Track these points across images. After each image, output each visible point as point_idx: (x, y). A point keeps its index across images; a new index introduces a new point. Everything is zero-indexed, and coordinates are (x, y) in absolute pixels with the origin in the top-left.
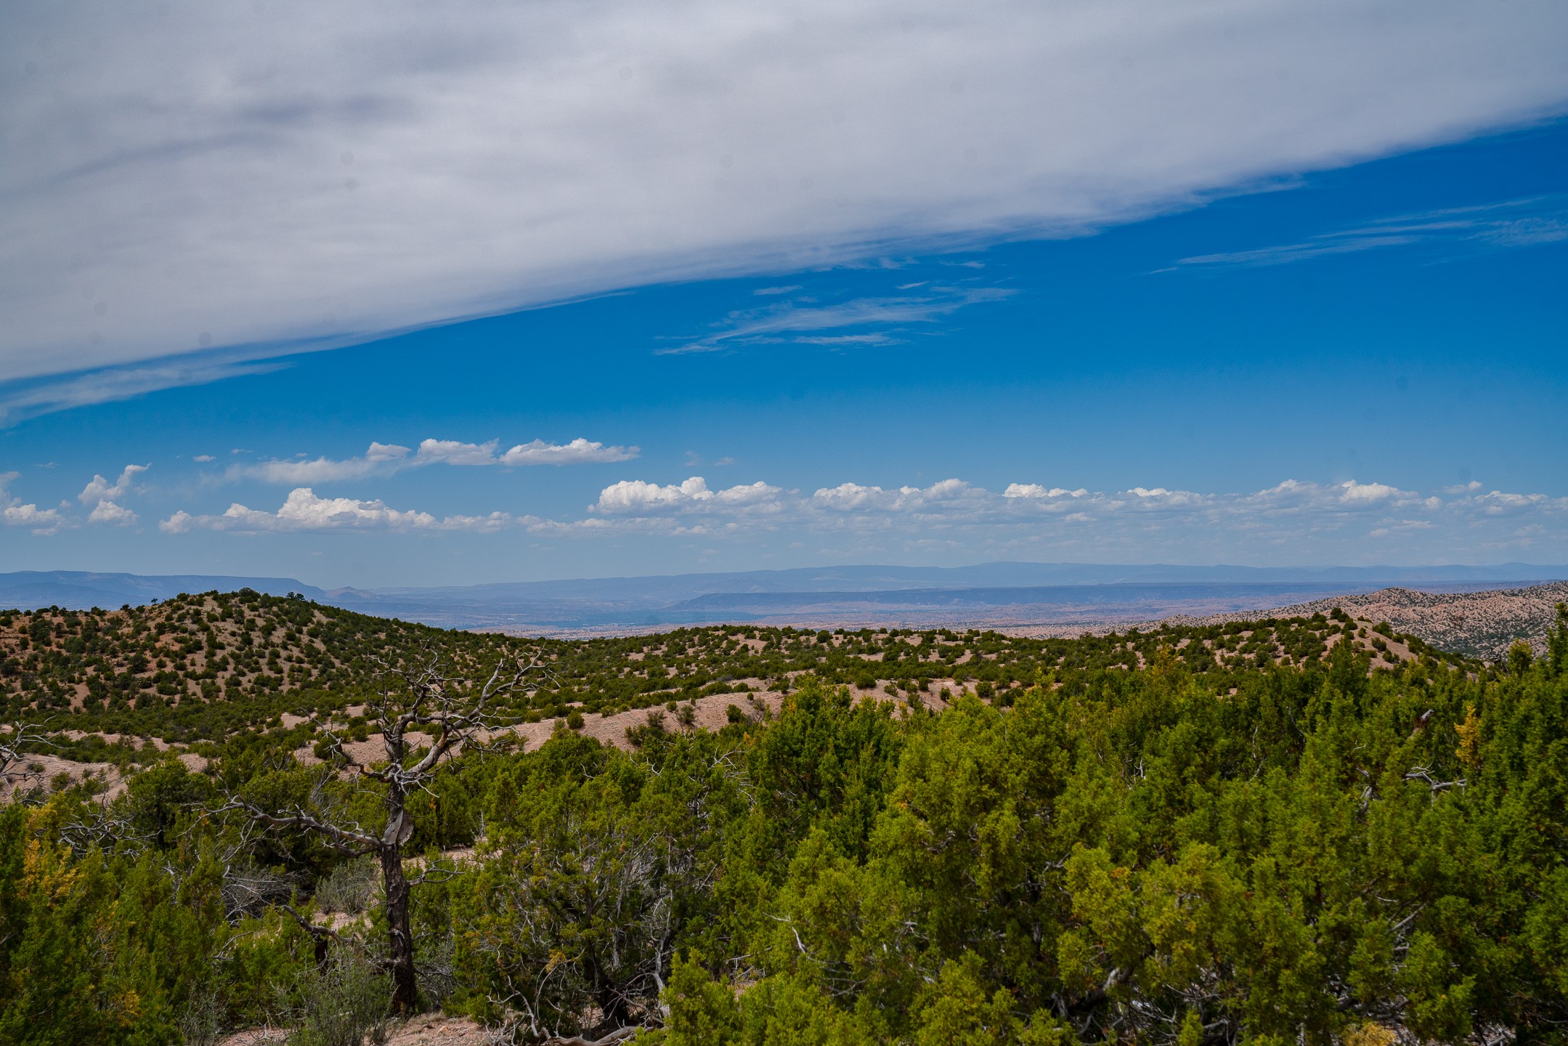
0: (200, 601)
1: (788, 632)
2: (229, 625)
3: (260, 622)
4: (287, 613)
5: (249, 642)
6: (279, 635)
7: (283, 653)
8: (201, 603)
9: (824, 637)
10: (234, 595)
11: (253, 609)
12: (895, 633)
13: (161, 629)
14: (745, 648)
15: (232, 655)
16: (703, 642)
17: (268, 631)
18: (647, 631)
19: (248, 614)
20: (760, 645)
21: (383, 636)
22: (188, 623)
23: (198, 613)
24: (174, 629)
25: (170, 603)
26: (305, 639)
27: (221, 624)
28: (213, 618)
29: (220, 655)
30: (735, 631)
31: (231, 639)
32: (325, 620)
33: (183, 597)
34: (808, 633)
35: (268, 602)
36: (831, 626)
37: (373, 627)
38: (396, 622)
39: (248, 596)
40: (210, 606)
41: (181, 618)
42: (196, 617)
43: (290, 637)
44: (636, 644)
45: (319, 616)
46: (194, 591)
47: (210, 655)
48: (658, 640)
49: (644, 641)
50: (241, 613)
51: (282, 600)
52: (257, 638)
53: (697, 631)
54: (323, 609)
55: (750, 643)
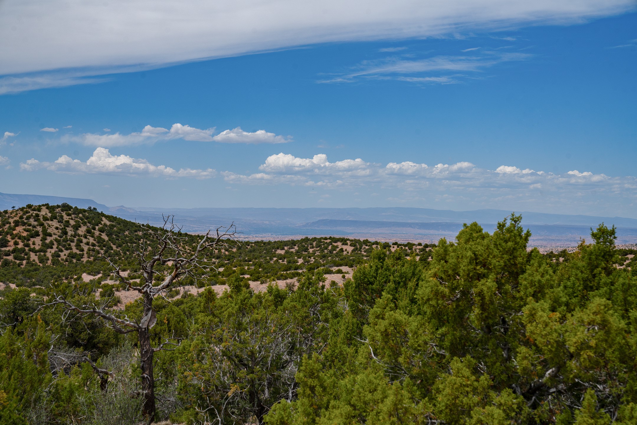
0: (39, 209)
1: (366, 242)
2: (55, 223)
3: (72, 222)
4: (87, 218)
5: (66, 233)
6: (82, 230)
7: (85, 241)
9: (386, 246)
10: (58, 206)
11: (69, 215)
12: (426, 246)
13: (17, 224)
14: (342, 250)
15: (56, 240)
16: (318, 246)
17: (76, 227)
18: (286, 238)
19: (66, 218)
20: (350, 249)
21: (140, 233)
22: (32, 221)
23: (37, 215)
24: (24, 224)
25: (22, 209)
26: (97, 233)
27: (50, 222)
28: (46, 219)
29: (49, 240)
30: (336, 240)
31: (56, 231)
32: (108, 223)
33: (29, 206)
34: (377, 243)
35: (77, 211)
36: (391, 241)
37: (135, 228)
38: (148, 226)
39: (66, 207)
40: (44, 212)
41: (28, 218)
43: (88, 231)
44: (281, 245)
45: (105, 221)
46: (36, 203)
47: (43, 239)
48: (293, 243)
49: (286, 243)
50: (62, 217)
51: (85, 211)
52: (70, 231)
53: (315, 239)
54: (107, 217)
55: (345, 247)
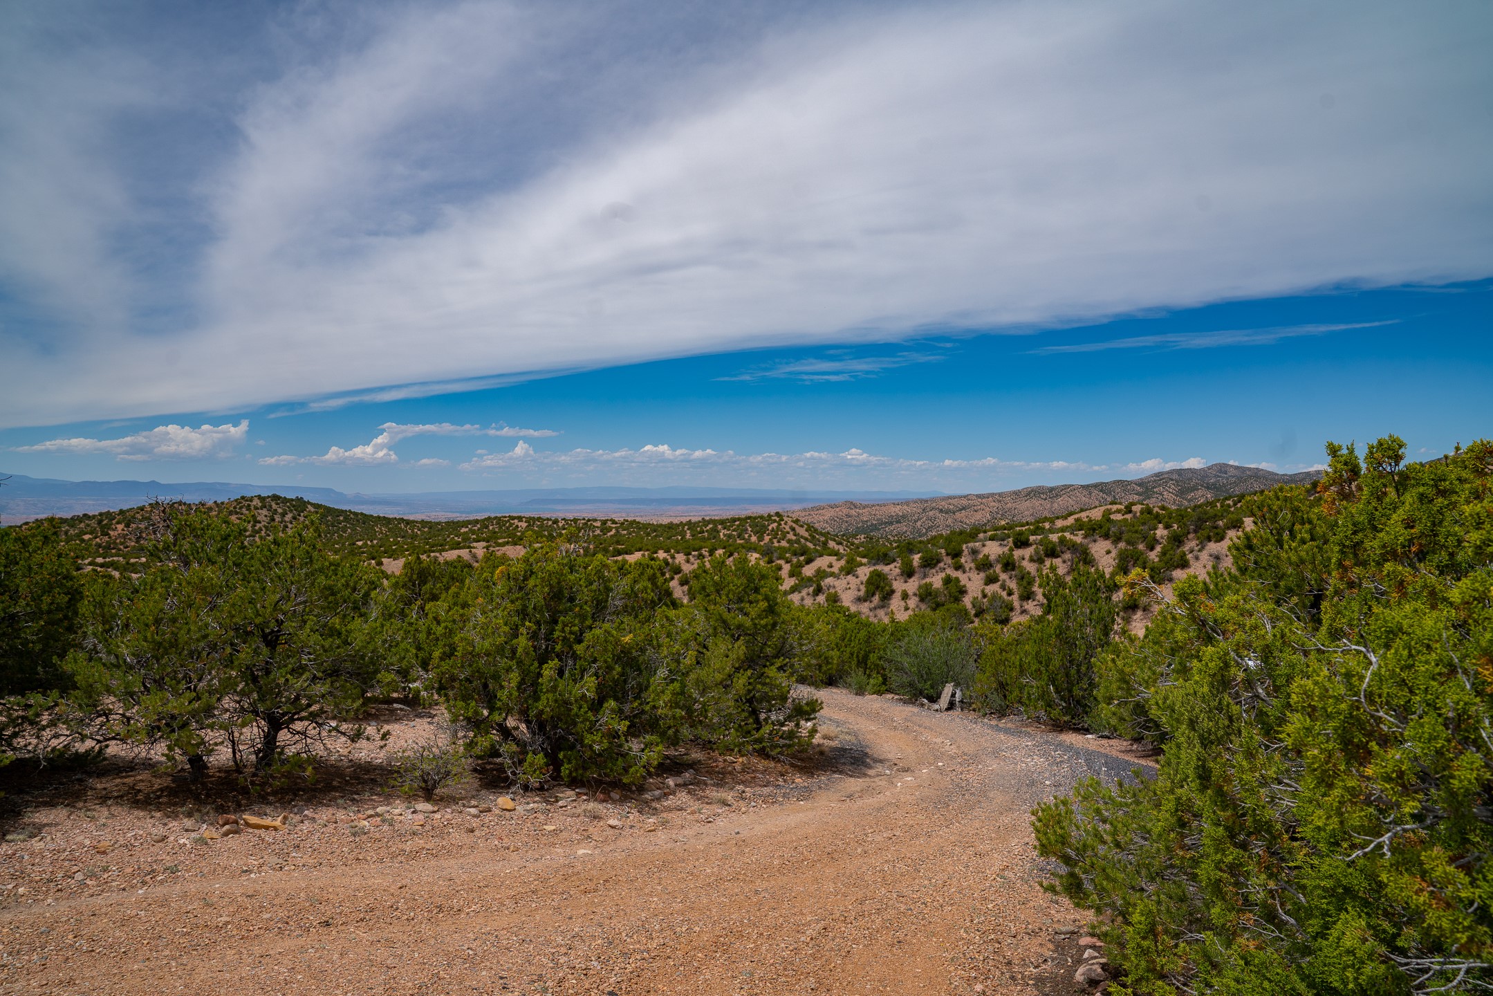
0: (251, 499)
1: (539, 519)
2: (264, 512)
3: (280, 510)
4: (294, 506)
5: (273, 520)
6: (289, 517)
7: (290, 526)
8: (251, 501)
9: (556, 522)
10: (269, 497)
11: (277, 504)
12: (589, 520)
13: (231, 513)
14: (517, 526)
15: (265, 526)
16: (497, 524)
17: (283, 515)
18: (471, 518)
19: (274, 506)
20: (524, 525)
21: (341, 518)
22: (244, 510)
23: (249, 505)
24: (237, 513)
25: (236, 500)
26: (302, 519)
27: (260, 511)
28: (256, 508)
29: (258, 525)
30: (513, 518)
31: (265, 519)
32: (313, 510)
33: (243, 498)
34: (548, 519)
35: (285, 500)
36: (560, 515)
37: (337, 513)
38: (350, 511)
39: (276, 498)
40: (256, 502)
41: (241, 508)
42: (249, 506)
43: (294, 518)
44: (465, 524)
45: (310, 508)
46: (249, 494)
47: (254, 526)
48: (477, 521)
49: (469, 522)
50: (271, 506)
51: (292, 500)
52: (277, 518)
53: (496, 518)
54: (312, 504)
55: (520, 524)
